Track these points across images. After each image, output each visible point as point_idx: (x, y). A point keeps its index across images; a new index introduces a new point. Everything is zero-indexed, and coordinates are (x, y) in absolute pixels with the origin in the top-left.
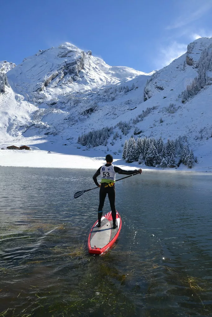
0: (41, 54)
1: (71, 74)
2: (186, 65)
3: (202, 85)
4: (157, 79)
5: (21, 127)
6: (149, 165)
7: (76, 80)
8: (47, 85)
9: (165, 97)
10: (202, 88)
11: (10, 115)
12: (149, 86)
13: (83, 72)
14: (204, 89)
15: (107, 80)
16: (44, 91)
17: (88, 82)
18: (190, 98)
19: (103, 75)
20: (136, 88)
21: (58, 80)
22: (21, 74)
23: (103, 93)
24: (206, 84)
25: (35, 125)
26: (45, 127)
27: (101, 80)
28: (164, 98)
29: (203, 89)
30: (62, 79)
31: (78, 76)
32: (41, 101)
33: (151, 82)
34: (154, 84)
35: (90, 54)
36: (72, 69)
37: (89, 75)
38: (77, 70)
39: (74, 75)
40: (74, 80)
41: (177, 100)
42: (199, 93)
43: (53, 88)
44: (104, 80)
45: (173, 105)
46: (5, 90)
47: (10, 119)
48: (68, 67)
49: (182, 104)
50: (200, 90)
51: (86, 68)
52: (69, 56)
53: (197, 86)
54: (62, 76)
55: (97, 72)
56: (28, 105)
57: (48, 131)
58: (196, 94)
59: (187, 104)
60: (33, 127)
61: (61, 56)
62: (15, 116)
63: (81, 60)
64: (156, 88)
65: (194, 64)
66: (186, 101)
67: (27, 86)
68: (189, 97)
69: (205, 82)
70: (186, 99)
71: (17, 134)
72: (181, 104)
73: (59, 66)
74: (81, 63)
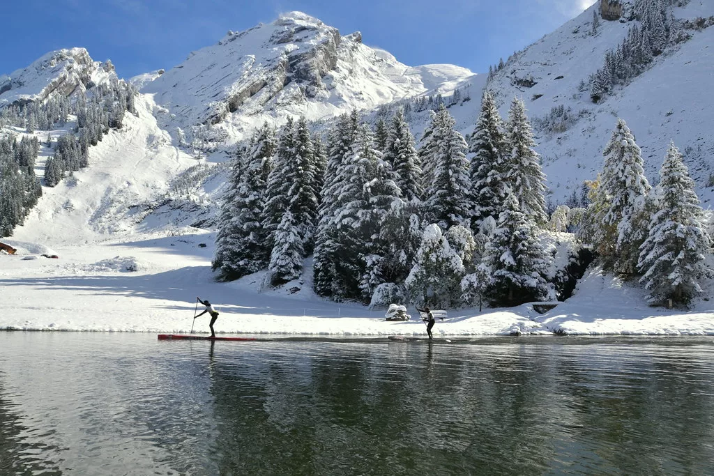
0: (233, 40)
1: (301, 82)
2: (601, 21)
3: (657, 45)
4: (517, 64)
5: (134, 208)
6: (334, 285)
7: (313, 97)
8: (236, 110)
9: (537, 97)
10: (657, 53)
11: (113, 179)
12: (495, 82)
13: (332, 77)
14: (666, 55)
15: (394, 95)
16: (227, 122)
17: (345, 98)
18: (617, 87)
19: (386, 85)
20: (465, 100)
21: (264, 95)
22: (177, 87)
23: (375, 117)
24: (671, 40)
25: (172, 203)
26: (196, 206)
27: (380, 94)
28: (534, 99)
29: (660, 57)
30: (277, 94)
31: (319, 86)
32: (211, 145)
33: (499, 73)
34: (509, 75)
35: (358, 40)
36: (304, 70)
37: (350, 83)
38: (317, 71)
39: (309, 82)
40: (310, 96)
41: (574, 98)
42: (649, 68)
43: (251, 115)
44: (387, 95)
45: (562, 110)
46: (123, 123)
47: (109, 190)
48: (295, 64)
49: (594, 105)
50: (650, 61)
51: (341, 68)
52: (297, 40)
53: (639, 50)
54: (277, 85)
55: (372, 78)
56: (175, 157)
57: (202, 218)
58: (638, 73)
59: (610, 102)
60: (166, 208)
61: (277, 40)
62: (128, 183)
63: (327, 48)
64: (515, 85)
65: (624, 9)
66: (606, 95)
67: (183, 113)
68: (614, 83)
69: (667, 37)
70: (606, 89)
71: (115, 228)
72: (590, 106)
73: (270, 63)
74: (327, 55)
